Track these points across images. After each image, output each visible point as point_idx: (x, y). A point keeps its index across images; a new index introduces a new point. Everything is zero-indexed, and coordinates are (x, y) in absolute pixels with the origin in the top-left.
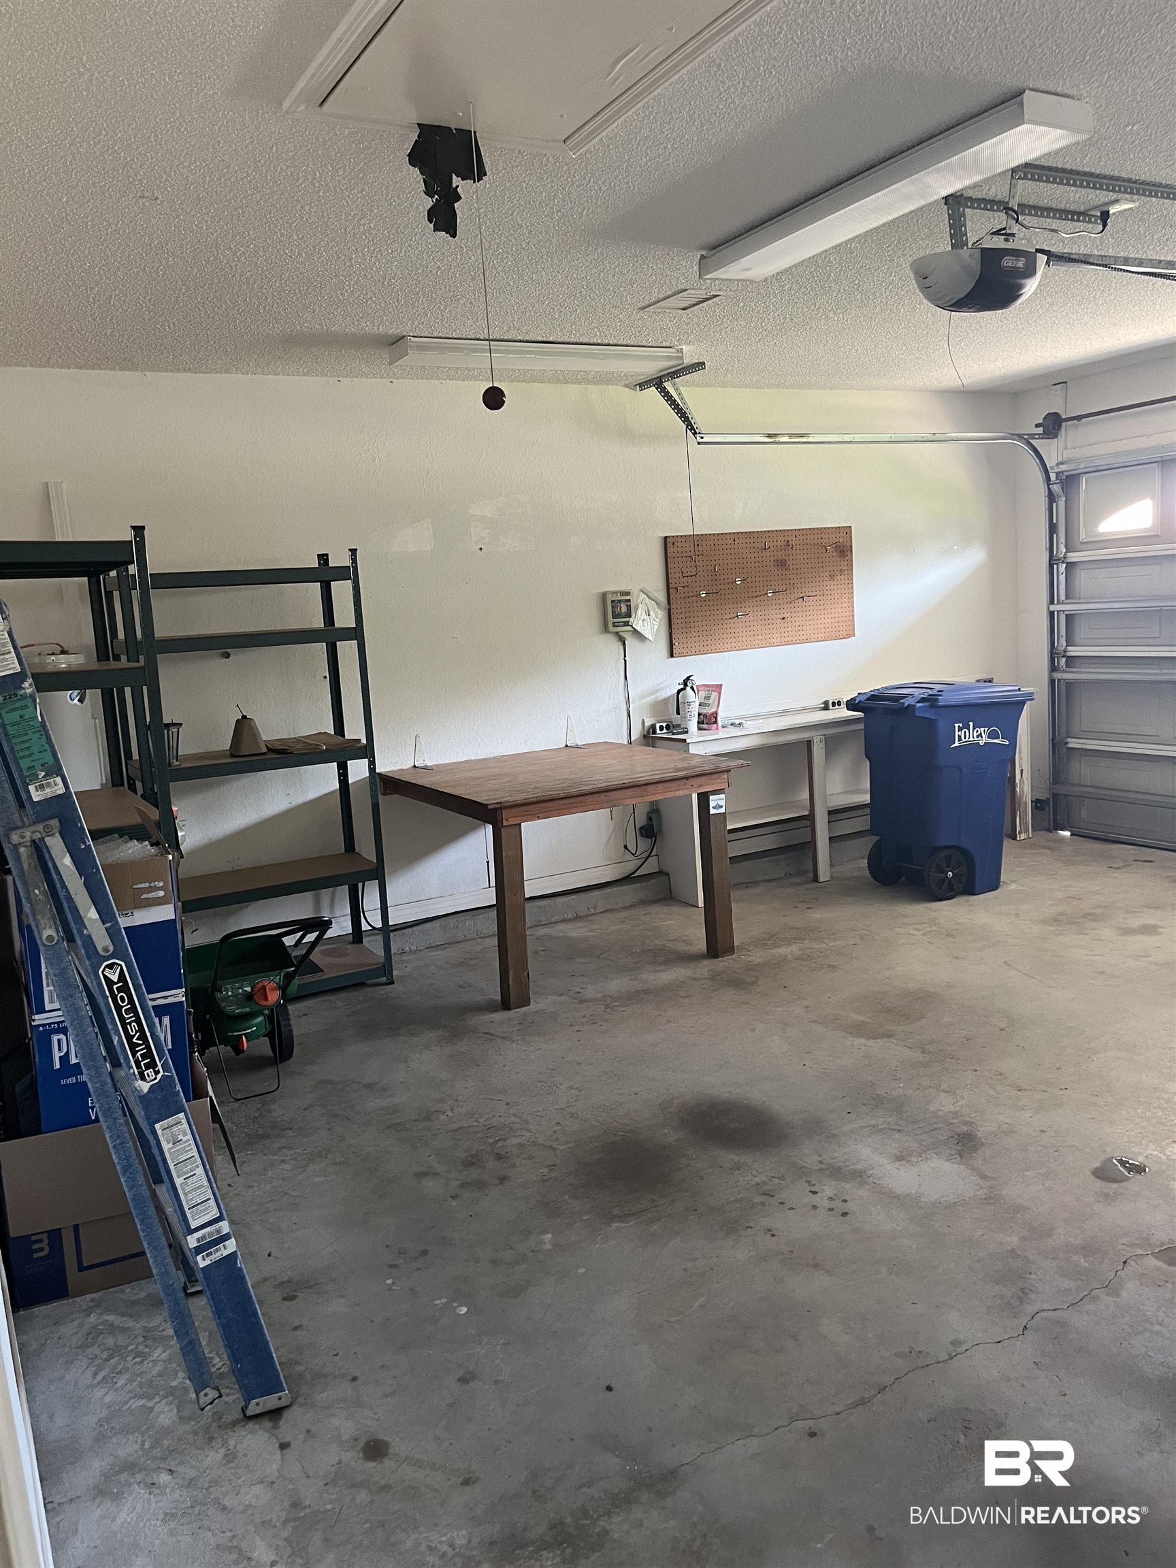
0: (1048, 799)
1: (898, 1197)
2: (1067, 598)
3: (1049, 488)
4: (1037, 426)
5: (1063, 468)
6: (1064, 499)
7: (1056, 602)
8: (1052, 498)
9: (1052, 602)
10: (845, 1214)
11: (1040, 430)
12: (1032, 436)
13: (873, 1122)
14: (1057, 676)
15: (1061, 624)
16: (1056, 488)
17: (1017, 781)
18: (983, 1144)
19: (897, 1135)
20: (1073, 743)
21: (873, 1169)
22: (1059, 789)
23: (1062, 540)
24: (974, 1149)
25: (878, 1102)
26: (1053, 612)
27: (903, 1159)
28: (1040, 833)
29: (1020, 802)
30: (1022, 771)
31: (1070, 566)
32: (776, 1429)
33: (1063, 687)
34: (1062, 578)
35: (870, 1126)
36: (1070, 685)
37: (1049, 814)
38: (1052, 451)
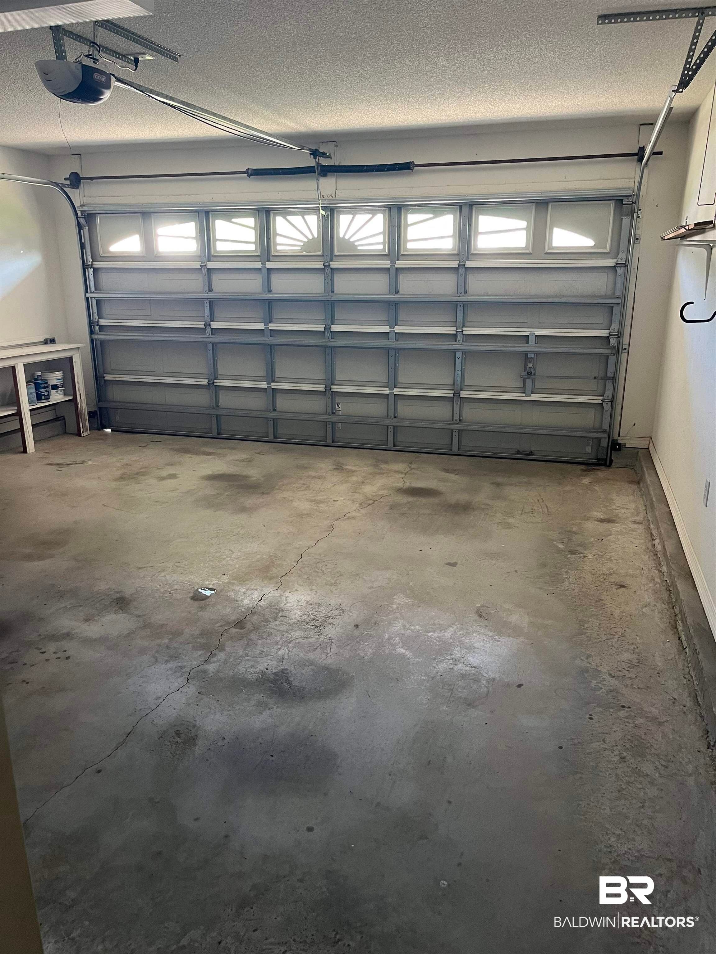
0: (96, 412)
1: (95, 640)
2: (95, 290)
3: (78, 220)
4: (66, 179)
5: (85, 208)
6: (87, 228)
7: (89, 292)
8: (80, 227)
9: (87, 291)
10: (68, 658)
11: (68, 182)
12: (64, 185)
13: (63, 605)
14: (95, 337)
15: (94, 307)
16: (82, 221)
17: (78, 401)
18: (131, 601)
19: (81, 608)
20: (108, 377)
21: (74, 630)
22: (102, 405)
23: (89, 253)
24: (128, 604)
25: (61, 595)
26: (88, 298)
27: (90, 620)
28: (94, 431)
29: (81, 413)
30: (80, 395)
31: (95, 270)
32: (77, 778)
33: (99, 344)
34: (91, 277)
35: (62, 608)
36: (102, 342)
37: (98, 420)
38: (77, 196)
